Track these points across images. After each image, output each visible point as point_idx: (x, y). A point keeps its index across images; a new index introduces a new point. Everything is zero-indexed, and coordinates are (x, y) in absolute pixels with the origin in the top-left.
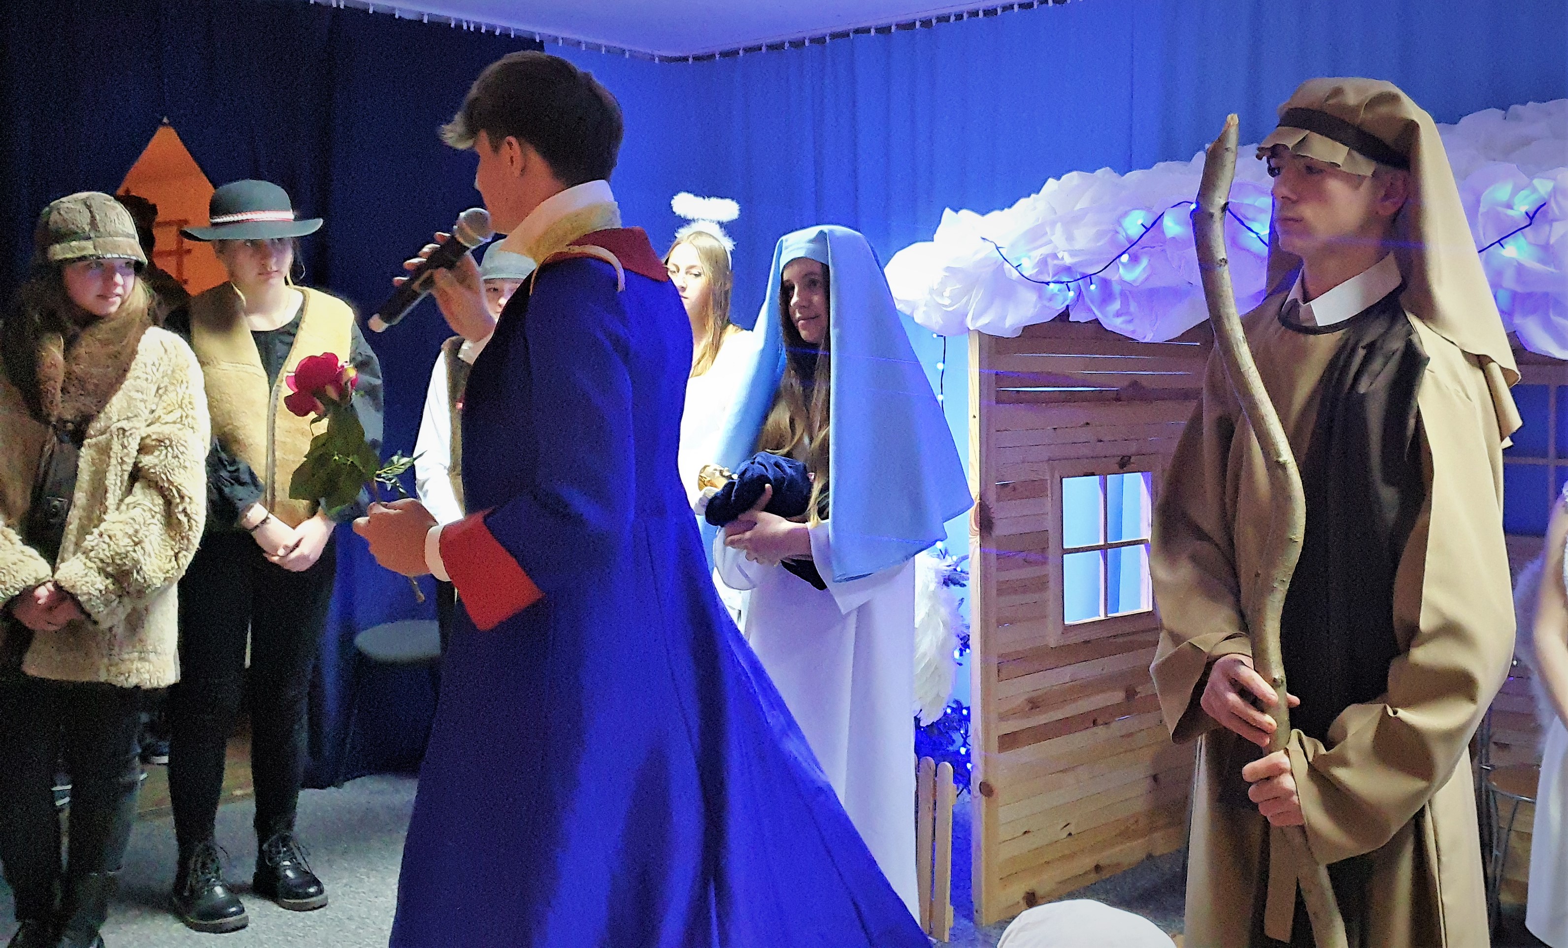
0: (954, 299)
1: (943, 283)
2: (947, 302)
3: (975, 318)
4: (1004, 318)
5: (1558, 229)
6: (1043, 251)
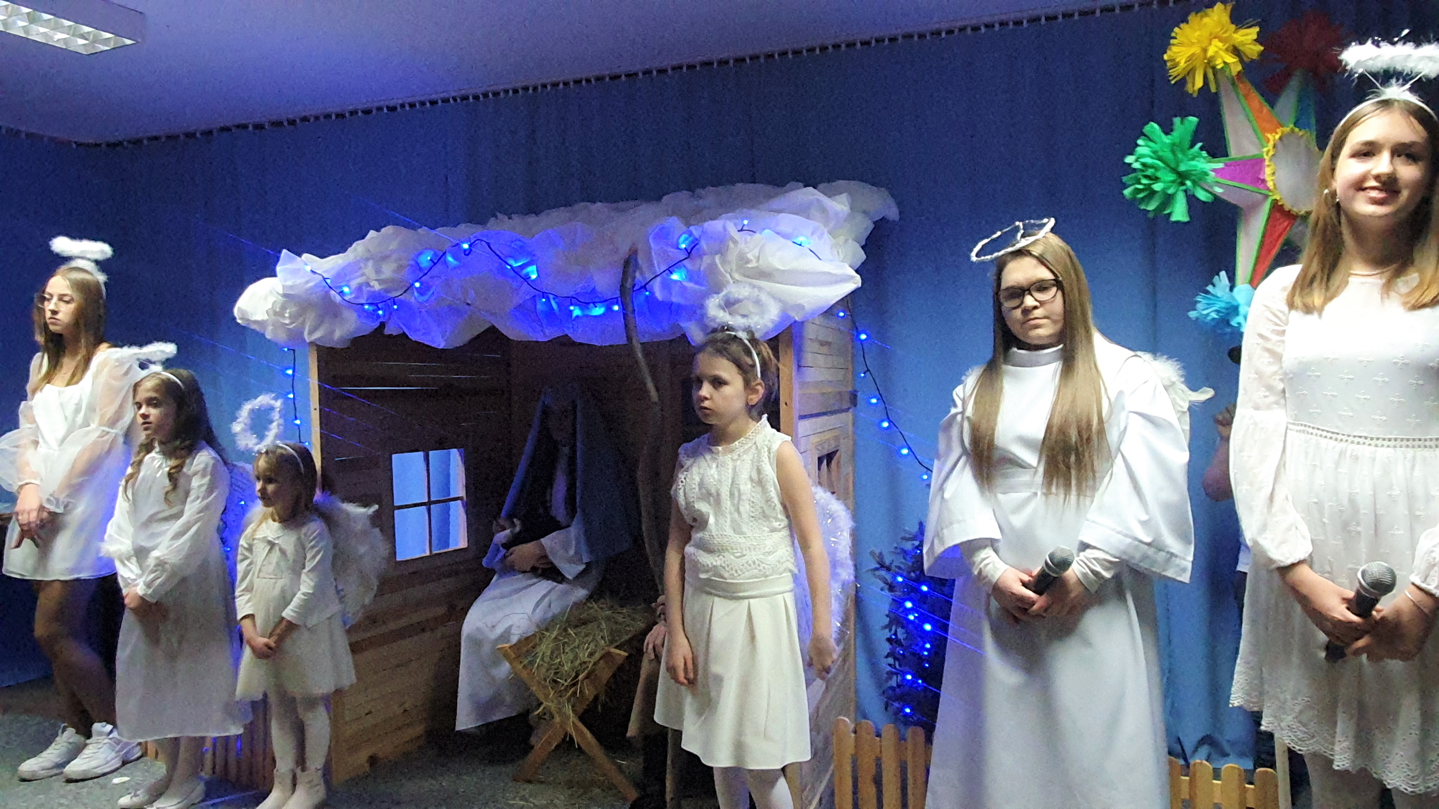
0: (293, 317)
1: (284, 308)
2: (287, 322)
3: (311, 333)
4: (332, 332)
5: (706, 260)
6: (360, 280)
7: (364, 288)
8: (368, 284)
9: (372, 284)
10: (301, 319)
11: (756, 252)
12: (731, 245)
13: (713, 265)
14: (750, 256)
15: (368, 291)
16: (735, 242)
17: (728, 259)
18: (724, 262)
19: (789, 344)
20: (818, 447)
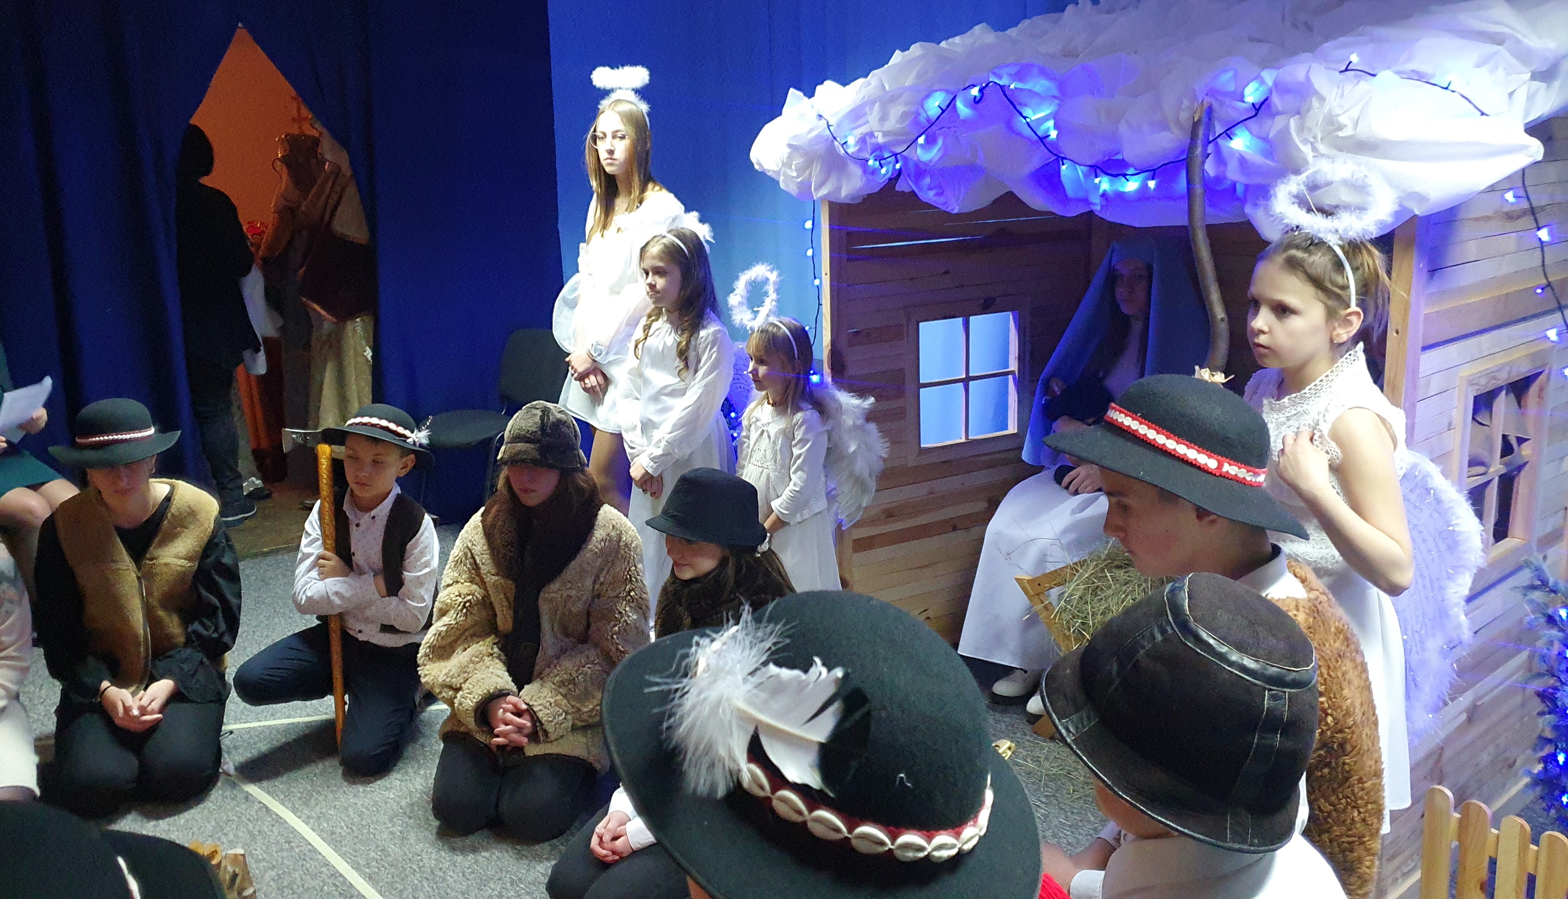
0: (799, 171)
2: (795, 174)
3: (819, 188)
4: (839, 189)
5: (1279, 123)
6: (863, 130)
7: (867, 138)
8: (871, 134)
9: (876, 134)
10: (807, 172)
11: (1355, 113)
12: (1315, 103)
13: (1286, 130)
14: (1343, 119)
15: (872, 144)
16: (1322, 99)
17: (1309, 123)
18: (1301, 129)
19: (1409, 244)
20: (1475, 382)
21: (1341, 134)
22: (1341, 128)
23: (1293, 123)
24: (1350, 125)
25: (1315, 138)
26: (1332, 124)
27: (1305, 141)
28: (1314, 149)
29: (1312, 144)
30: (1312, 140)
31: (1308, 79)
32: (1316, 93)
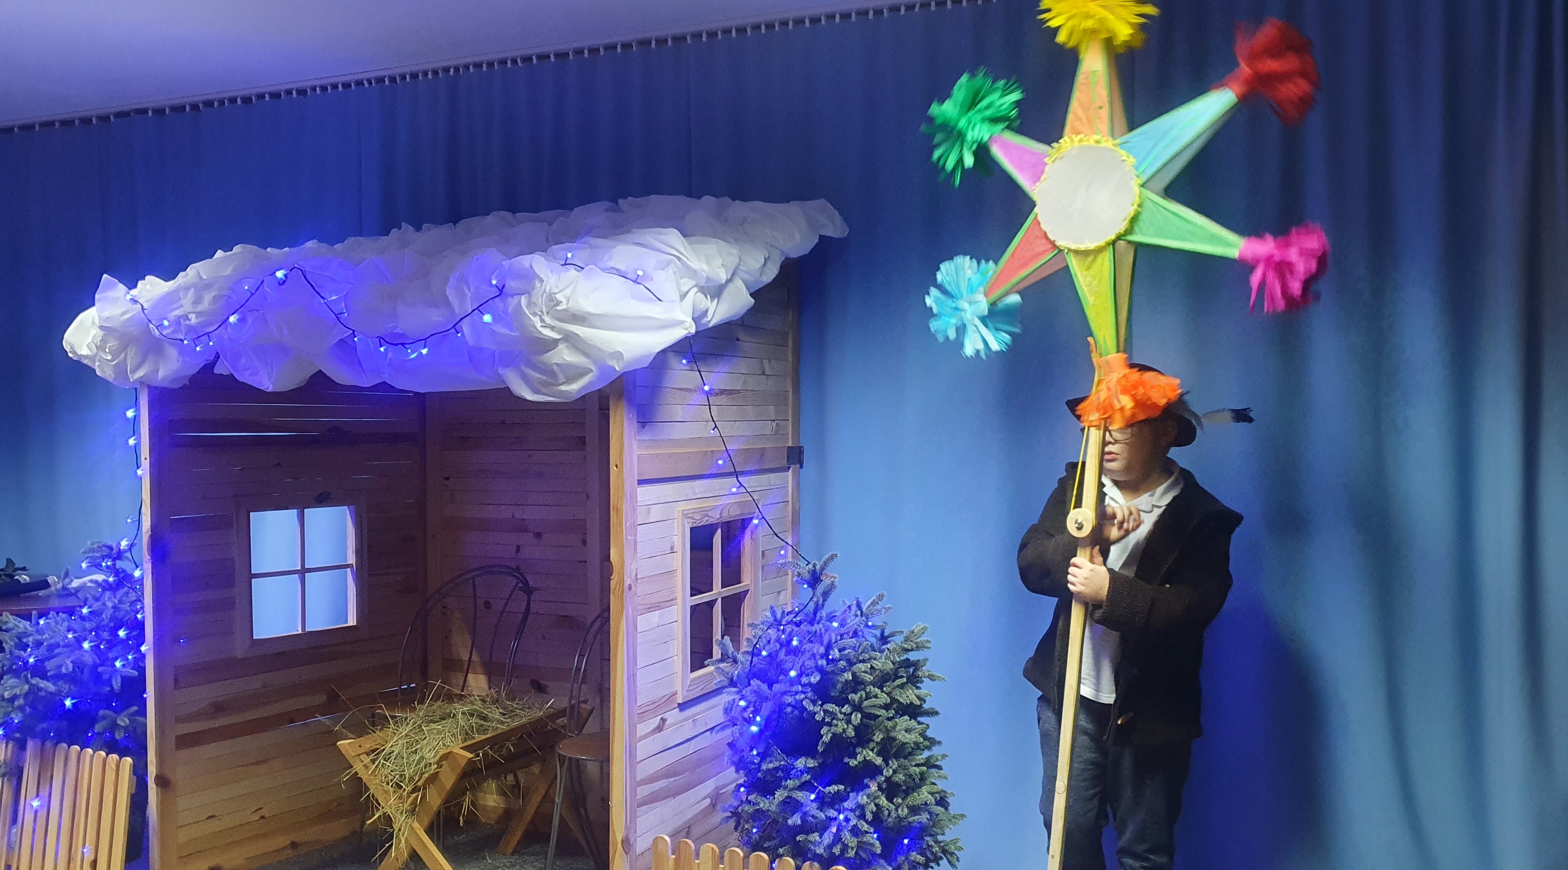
0: (114, 353)
1: (104, 342)
2: (109, 357)
3: (134, 370)
4: (158, 370)
5: (515, 300)
6: (179, 312)
7: (182, 320)
8: (186, 317)
9: (189, 317)
10: (122, 355)
11: (567, 293)
13: (520, 306)
14: (559, 297)
15: (187, 325)
16: (543, 281)
17: (533, 300)
18: (530, 304)
19: (620, 396)
20: (690, 515)
21: (558, 308)
22: (558, 303)
23: (524, 300)
24: (565, 301)
25: (542, 312)
26: (553, 302)
27: (535, 314)
28: (542, 321)
29: (540, 316)
30: (540, 313)
31: (531, 266)
32: (538, 277)
